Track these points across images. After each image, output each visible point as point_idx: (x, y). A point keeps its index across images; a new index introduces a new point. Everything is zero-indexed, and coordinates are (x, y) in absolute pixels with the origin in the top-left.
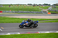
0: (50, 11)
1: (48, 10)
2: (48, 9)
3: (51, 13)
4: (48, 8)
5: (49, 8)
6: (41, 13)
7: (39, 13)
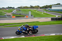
3: (16, 17)
5: (13, 11)
6: (5, 17)
7: (3, 17)
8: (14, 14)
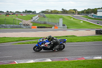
0: (36, 23)
1: (32, 22)
2: (32, 20)
3: (38, 27)
4: (32, 18)
5: (34, 18)
6: (20, 27)
7: (17, 27)
8: (34, 23)
